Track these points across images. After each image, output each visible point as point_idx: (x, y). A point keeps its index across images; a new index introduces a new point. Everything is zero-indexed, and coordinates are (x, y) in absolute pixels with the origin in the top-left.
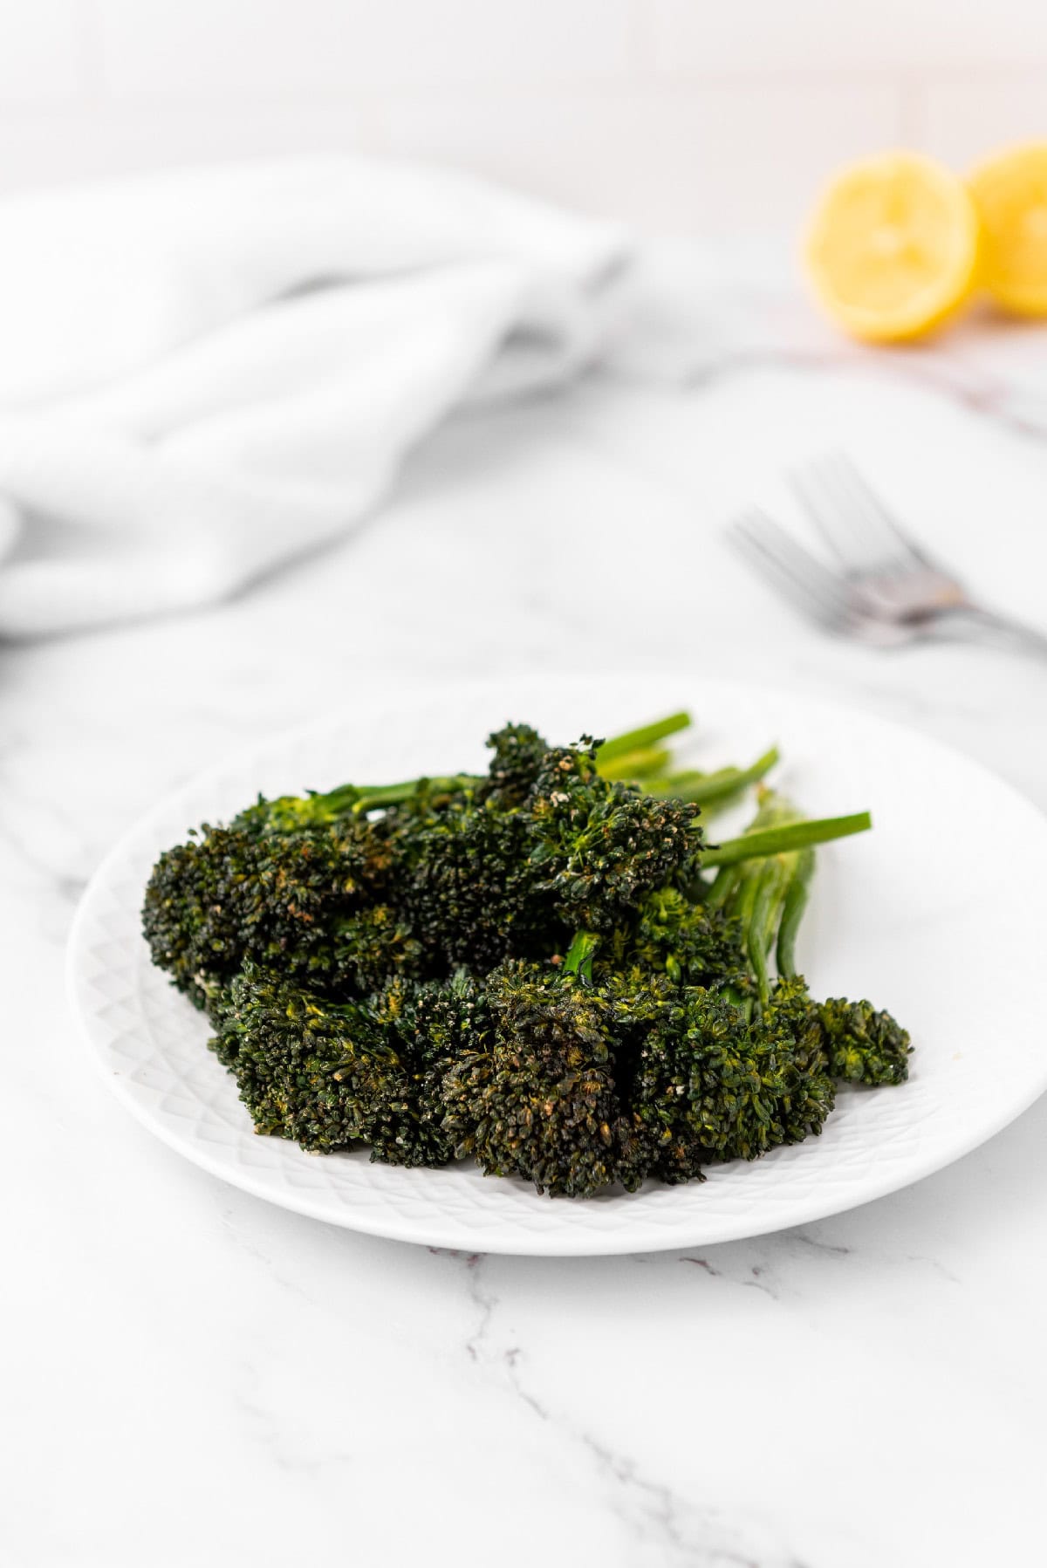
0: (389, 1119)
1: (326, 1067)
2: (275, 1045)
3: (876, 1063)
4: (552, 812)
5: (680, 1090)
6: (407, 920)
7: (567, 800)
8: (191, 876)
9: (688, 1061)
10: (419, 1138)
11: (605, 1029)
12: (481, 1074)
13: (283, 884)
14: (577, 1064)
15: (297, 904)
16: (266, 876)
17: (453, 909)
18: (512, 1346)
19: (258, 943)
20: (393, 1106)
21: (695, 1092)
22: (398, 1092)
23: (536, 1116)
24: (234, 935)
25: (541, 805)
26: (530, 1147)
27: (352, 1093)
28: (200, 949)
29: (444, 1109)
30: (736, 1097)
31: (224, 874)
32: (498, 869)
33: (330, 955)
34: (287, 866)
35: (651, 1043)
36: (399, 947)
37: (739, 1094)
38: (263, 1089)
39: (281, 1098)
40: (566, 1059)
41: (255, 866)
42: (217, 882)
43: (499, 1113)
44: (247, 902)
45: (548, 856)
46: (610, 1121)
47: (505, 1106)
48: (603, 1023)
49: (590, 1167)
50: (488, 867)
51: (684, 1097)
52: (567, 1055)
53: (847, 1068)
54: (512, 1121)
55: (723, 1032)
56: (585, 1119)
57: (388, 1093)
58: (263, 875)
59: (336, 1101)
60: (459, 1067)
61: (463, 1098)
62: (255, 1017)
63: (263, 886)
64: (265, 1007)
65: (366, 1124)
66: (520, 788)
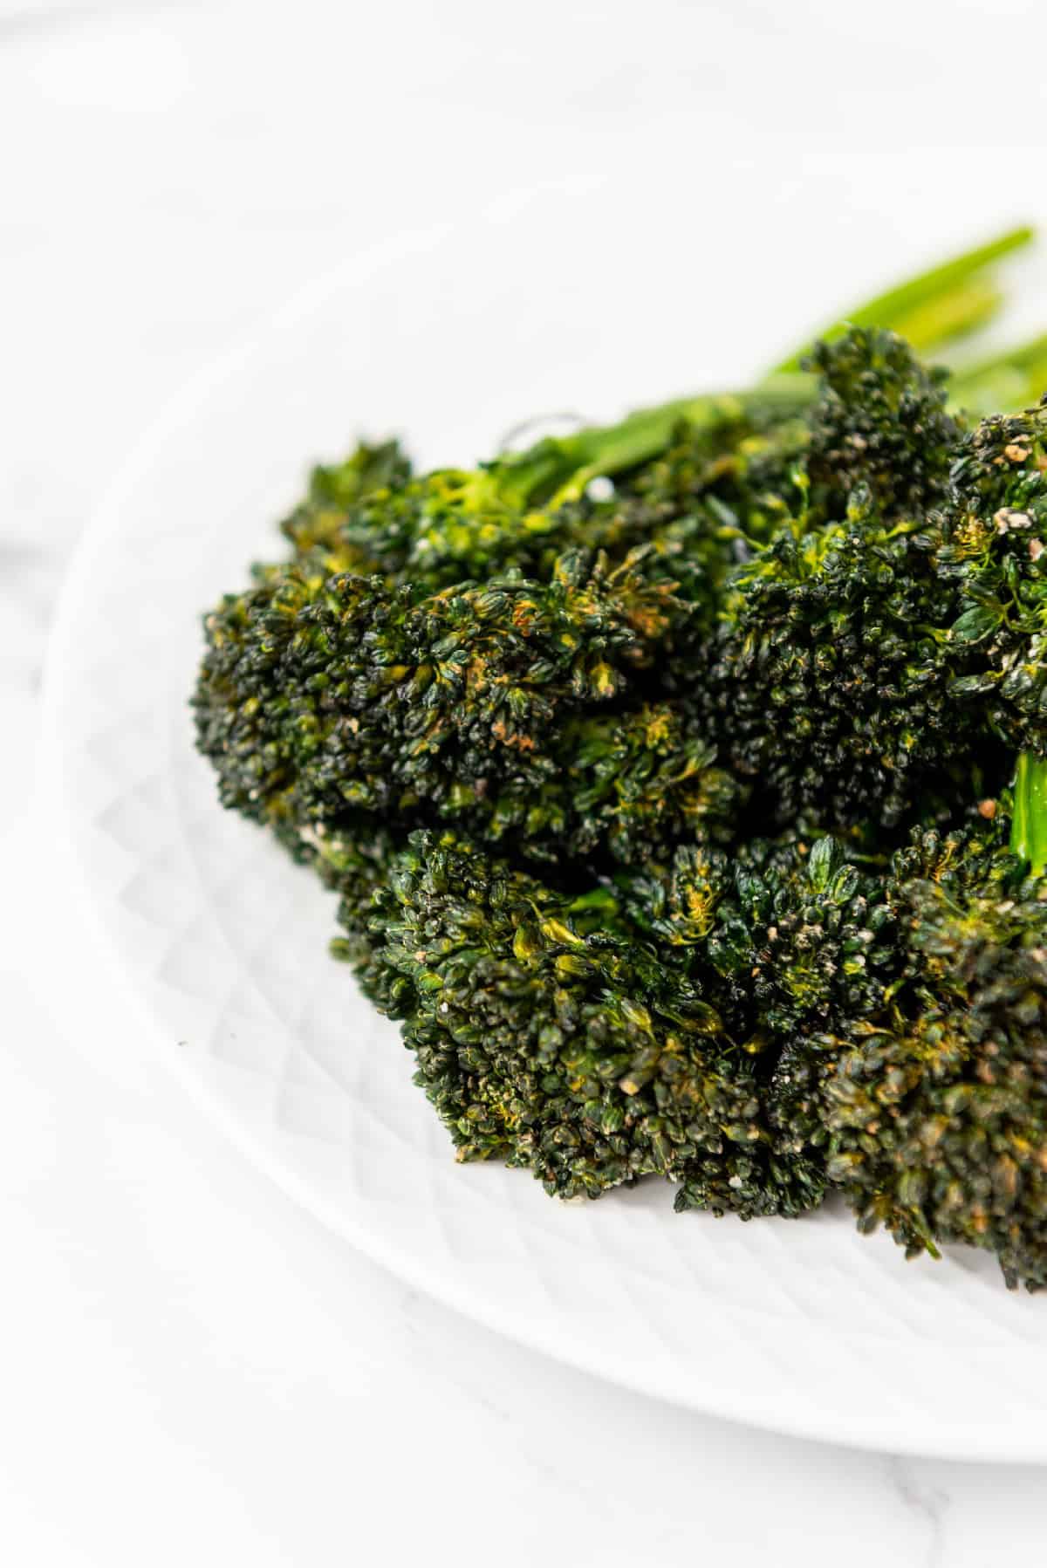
0: (720, 1151)
1: (607, 1070)
2: (504, 1022)
4: (989, 541)
6: (702, 733)
7: (1028, 524)
8: (297, 662)
10: (773, 1179)
12: (906, 1081)
13: (480, 684)
15: (508, 719)
16: (448, 671)
17: (800, 722)
19: (433, 788)
20: (731, 1131)
24: (384, 770)
25: (971, 528)
26: (1011, 1227)
27: (654, 1111)
28: (318, 795)
29: (829, 1138)
31: (366, 662)
32: (894, 654)
33: (565, 801)
34: (486, 648)
36: (693, 784)
38: (470, 1084)
39: (507, 1104)
41: (427, 651)
42: (352, 677)
43: (951, 1167)
44: (413, 717)
45: (986, 628)
47: (966, 1157)
50: (873, 649)
54: (980, 1185)
57: (721, 1110)
58: (443, 667)
59: (621, 1121)
60: (854, 1061)
61: (873, 1128)
62: (458, 968)
63: (442, 688)
64: (477, 947)
65: (676, 1158)
66: (894, 467)
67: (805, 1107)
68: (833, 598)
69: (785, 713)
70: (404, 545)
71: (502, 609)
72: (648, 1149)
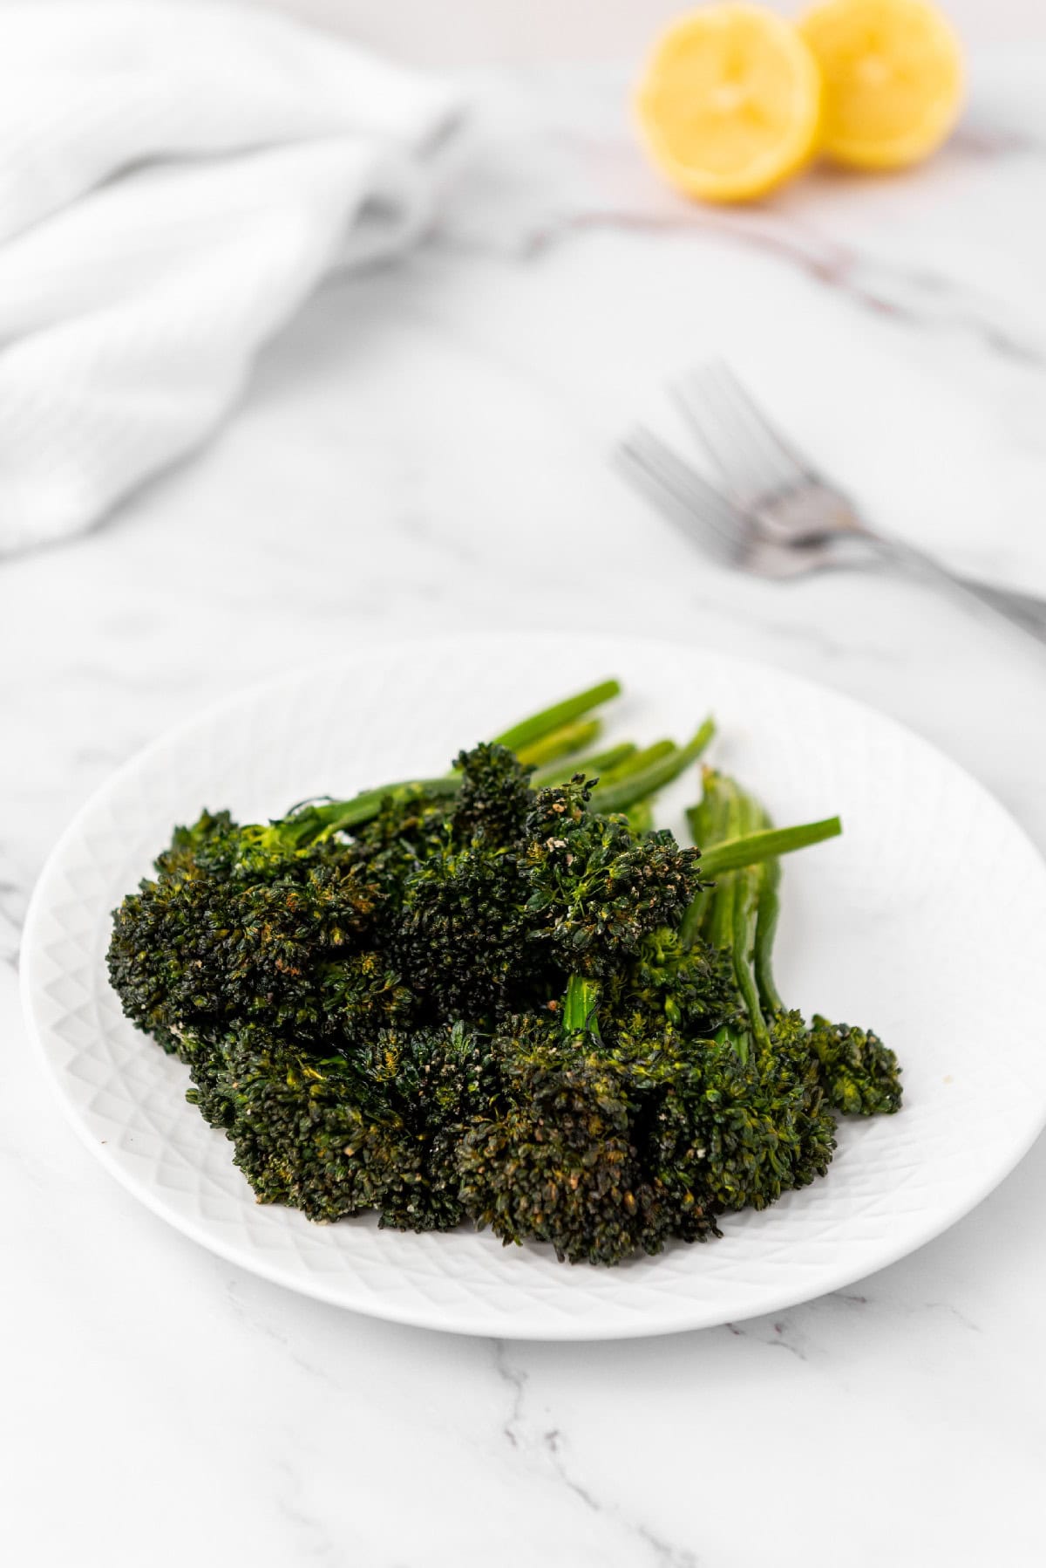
0: (401, 1189)
1: (337, 1142)
2: (281, 1119)
3: (872, 1094)
4: (546, 856)
5: (701, 1153)
6: (394, 966)
7: (565, 846)
8: (167, 929)
9: (710, 1125)
10: (431, 1206)
11: (624, 1095)
12: (498, 1144)
13: (269, 939)
14: (599, 1133)
15: (284, 958)
16: (251, 931)
17: (446, 958)
18: (550, 1429)
19: (244, 998)
20: (406, 1177)
21: (717, 1155)
22: (411, 1164)
23: (561, 1190)
24: (216, 990)
25: (536, 849)
26: (555, 1221)
27: (363, 1166)
28: (179, 1004)
29: (459, 1179)
30: (755, 1155)
31: (206, 928)
32: (495, 918)
33: (318, 1006)
34: (272, 919)
35: (670, 1107)
36: (389, 996)
37: (758, 1152)
38: (264, 1159)
39: (285, 1168)
40: (587, 1129)
41: (239, 921)
42: (198, 937)
43: (522, 1188)
44: (232, 958)
45: (545, 903)
46: (633, 1190)
47: (529, 1181)
48: (622, 1089)
49: (616, 1238)
50: (483, 915)
51: (704, 1160)
52: (588, 1125)
53: (846, 1101)
54: (537, 1196)
55: (741, 1092)
56: (610, 1189)
57: (400, 1165)
58: (248, 929)
59: (346, 1173)
60: (473, 1135)
61: (481, 1171)
62: (256, 1089)
63: (248, 941)
64: (267, 1078)
65: (377, 1195)
66: (501, 819)
67: (446, 1163)
68: (461, 888)
69: (437, 953)
70: (227, 867)
71: (279, 898)
72: (362, 1190)
